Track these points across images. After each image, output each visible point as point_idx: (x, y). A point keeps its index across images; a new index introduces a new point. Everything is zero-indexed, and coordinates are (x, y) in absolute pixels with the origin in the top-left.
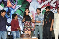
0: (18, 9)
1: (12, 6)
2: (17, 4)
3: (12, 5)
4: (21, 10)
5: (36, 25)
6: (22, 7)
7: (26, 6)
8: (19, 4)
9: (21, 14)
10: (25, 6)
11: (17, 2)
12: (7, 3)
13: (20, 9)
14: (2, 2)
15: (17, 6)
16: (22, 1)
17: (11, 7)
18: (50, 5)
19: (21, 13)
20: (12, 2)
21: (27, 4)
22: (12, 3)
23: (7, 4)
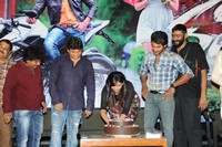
0: (97, 33)
1: (77, 23)
2: (95, 16)
3: (78, 18)
4: (108, 39)
5: (152, 91)
6: (113, 27)
7: (127, 21)
8: (101, 17)
9: (107, 52)
10: (121, 22)
11: (93, 9)
12: (60, 13)
13: (103, 35)
15: (93, 23)
16: (113, 6)
17: (72, 27)
18: (213, 20)
19: (107, 47)
20: (78, 10)
21: (128, 15)
22: (78, 13)
23: (60, 18)
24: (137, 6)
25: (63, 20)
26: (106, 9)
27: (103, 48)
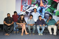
0: (48, 8)
1: (44, 6)
2: (48, 4)
4: (51, 9)
7: (55, 5)
8: (49, 4)
9: (50, 12)
10: (54, 5)
11: (47, 3)
12: (40, 4)
13: (49, 8)
14: (37, 3)
15: (47, 6)
16: (52, 2)
20: (44, 3)
24: (57, 2)
25: (41, 5)
26: (50, 3)
27: (49, 11)
